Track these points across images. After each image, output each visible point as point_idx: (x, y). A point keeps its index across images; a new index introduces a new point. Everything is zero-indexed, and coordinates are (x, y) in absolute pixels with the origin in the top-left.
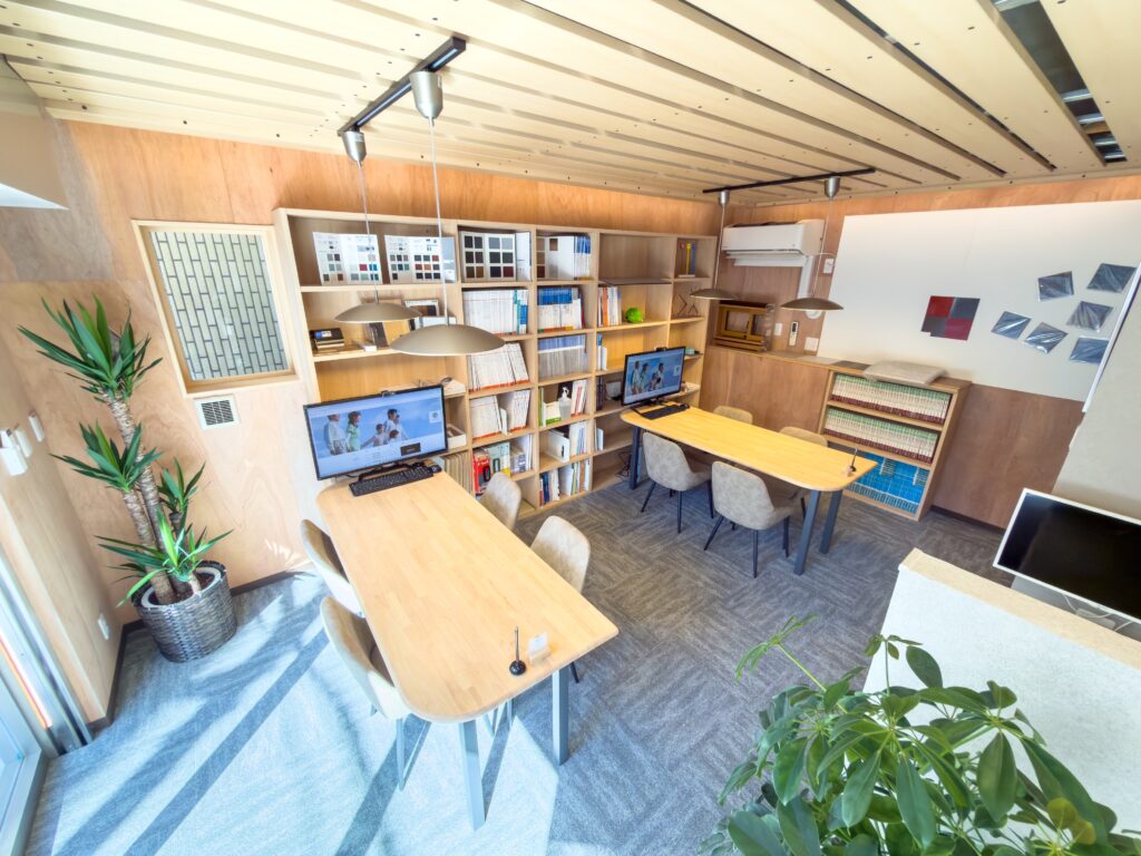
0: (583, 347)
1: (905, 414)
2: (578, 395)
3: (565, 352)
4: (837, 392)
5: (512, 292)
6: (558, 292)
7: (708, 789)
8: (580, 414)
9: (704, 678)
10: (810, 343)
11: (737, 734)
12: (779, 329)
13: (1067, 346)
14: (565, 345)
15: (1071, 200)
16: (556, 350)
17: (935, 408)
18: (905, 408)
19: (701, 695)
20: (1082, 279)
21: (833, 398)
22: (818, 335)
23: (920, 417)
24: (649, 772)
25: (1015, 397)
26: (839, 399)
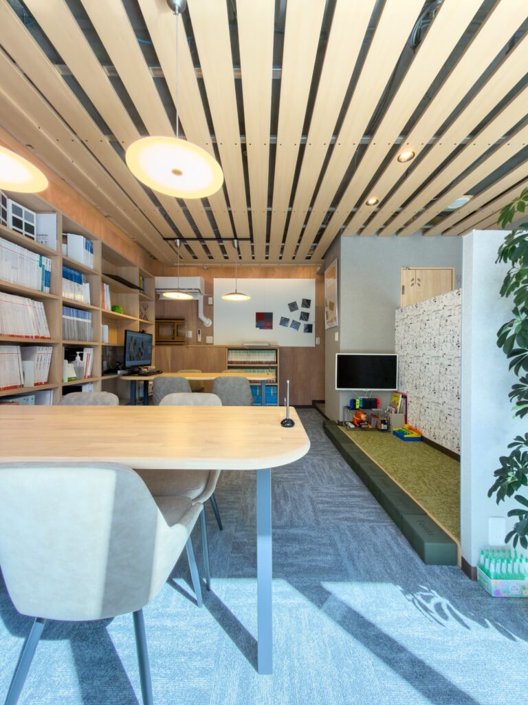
0: (90, 321)
1: (260, 363)
2: (88, 360)
3: (78, 322)
4: (230, 360)
5: (37, 257)
6: (73, 272)
7: (340, 519)
8: (89, 377)
9: (281, 486)
10: (209, 340)
11: (320, 494)
12: (190, 334)
13: (302, 327)
14: (78, 316)
15: (289, 277)
16: (71, 318)
17: (271, 357)
18: (261, 360)
19: (288, 492)
20: (299, 304)
21: (230, 362)
22: (212, 335)
23: (267, 363)
24: (313, 534)
25: (293, 349)
26: (231, 362)
